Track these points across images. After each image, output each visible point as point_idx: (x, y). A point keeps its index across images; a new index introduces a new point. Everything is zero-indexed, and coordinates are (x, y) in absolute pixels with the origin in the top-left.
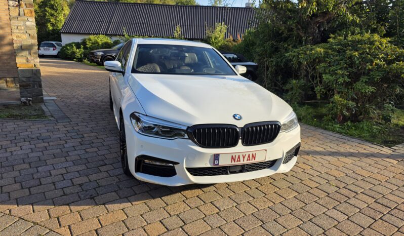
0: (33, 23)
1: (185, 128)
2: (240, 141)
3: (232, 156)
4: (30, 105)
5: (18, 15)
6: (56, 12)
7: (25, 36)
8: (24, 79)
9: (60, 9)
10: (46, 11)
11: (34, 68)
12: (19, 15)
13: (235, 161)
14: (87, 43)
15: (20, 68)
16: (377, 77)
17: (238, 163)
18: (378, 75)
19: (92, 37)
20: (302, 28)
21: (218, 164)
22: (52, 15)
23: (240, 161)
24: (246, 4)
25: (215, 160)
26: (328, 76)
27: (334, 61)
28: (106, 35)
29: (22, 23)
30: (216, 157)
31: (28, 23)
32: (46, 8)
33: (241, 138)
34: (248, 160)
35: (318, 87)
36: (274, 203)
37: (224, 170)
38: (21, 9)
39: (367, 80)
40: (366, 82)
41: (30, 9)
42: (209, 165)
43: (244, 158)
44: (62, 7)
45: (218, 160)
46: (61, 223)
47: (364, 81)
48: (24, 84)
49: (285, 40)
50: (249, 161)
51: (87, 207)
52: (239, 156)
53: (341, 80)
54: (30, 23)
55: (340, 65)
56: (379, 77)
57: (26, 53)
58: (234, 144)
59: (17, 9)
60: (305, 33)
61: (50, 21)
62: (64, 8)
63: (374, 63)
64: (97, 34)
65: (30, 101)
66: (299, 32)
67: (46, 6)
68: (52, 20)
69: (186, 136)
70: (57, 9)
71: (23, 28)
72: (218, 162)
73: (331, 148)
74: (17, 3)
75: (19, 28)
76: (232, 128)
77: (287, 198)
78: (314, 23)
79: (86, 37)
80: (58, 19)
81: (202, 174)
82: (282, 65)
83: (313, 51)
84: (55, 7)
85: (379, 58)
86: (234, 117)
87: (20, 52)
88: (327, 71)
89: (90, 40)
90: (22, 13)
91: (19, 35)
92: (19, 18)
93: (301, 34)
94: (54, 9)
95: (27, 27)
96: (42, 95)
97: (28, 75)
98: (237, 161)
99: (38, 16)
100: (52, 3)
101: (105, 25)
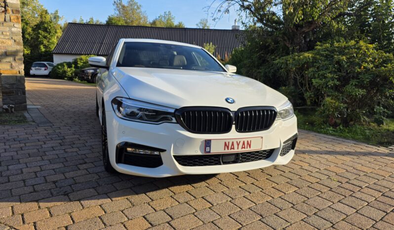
0: (19, 29)
1: (173, 111)
2: (234, 126)
3: (225, 143)
4: (12, 112)
5: (3, 20)
6: (49, 34)
7: (11, 42)
8: (7, 86)
9: (53, 31)
10: (39, 33)
11: (18, 75)
12: (5, 20)
13: (228, 149)
14: (79, 63)
15: (3, 75)
16: (367, 79)
17: (232, 150)
18: (368, 78)
19: (83, 57)
20: (289, 39)
21: (209, 152)
22: (45, 37)
23: (234, 149)
24: (233, 26)
25: (206, 146)
26: (317, 80)
27: (323, 66)
28: (98, 55)
29: (8, 29)
30: (208, 143)
31: (13, 29)
32: (40, 31)
33: (234, 122)
34: (242, 148)
35: (308, 93)
36: (273, 198)
37: (216, 159)
38: (7, 15)
39: (357, 83)
40: (356, 85)
41: (17, 15)
42: (199, 153)
43: (238, 145)
44: (56, 30)
45: (210, 147)
46: (26, 220)
47: (354, 84)
48: (7, 90)
49: (272, 52)
50: (243, 150)
51: (59, 203)
52: (233, 142)
53: (331, 83)
54: (16, 29)
55: (329, 69)
56: (368, 80)
57: (10, 59)
58: (227, 130)
59: (3, 15)
60: (291, 43)
61: (43, 43)
62: (58, 31)
63: (362, 67)
64: (88, 55)
65: (12, 108)
66: (286, 43)
67: (40, 29)
68: (45, 42)
69: (174, 120)
70: (50, 32)
71: (8, 34)
72: (210, 149)
73: (326, 147)
74: (3, 9)
75: (4, 33)
76: (224, 112)
77: (287, 193)
78: (300, 34)
79: (78, 57)
80: (51, 41)
81: (191, 163)
82: (270, 75)
83: (301, 57)
84: (48, 30)
85: (366, 62)
86: (227, 100)
87: (5, 58)
88: (316, 76)
89: (81, 59)
90: (8, 19)
91: (4, 40)
92: (5, 24)
93: (287, 45)
94: (47, 32)
95: (12, 33)
96: (26, 102)
97: (12, 81)
98: (231, 149)
99: (32, 38)
100: (46, 25)
101: (96, 46)
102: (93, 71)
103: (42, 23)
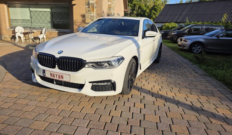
3: (51, 73)
6: (157, 12)
7: (90, 20)
10: (152, 12)
12: (89, 11)
14: (163, 27)
19: (167, 24)
21: (45, 76)
22: (154, 14)
23: (55, 77)
28: (176, 22)
30: (44, 71)
32: (152, 11)
34: (59, 78)
38: (90, 9)
41: (93, 8)
43: (57, 76)
45: (45, 73)
52: (54, 74)
54: (92, 14)
59: (88, 8)
61: (153, 17)
64: (170, 22)
70: (157, 11)
75: (88, 17)
79: (164, 24)
84: (156, 10)
89: (165, 25)
91: (88, 20)
95: (91, 16)
99: (148, 15)
100: (156, 7)
101: (177, 17)
102: (163, 32)
103: (154, 6)
